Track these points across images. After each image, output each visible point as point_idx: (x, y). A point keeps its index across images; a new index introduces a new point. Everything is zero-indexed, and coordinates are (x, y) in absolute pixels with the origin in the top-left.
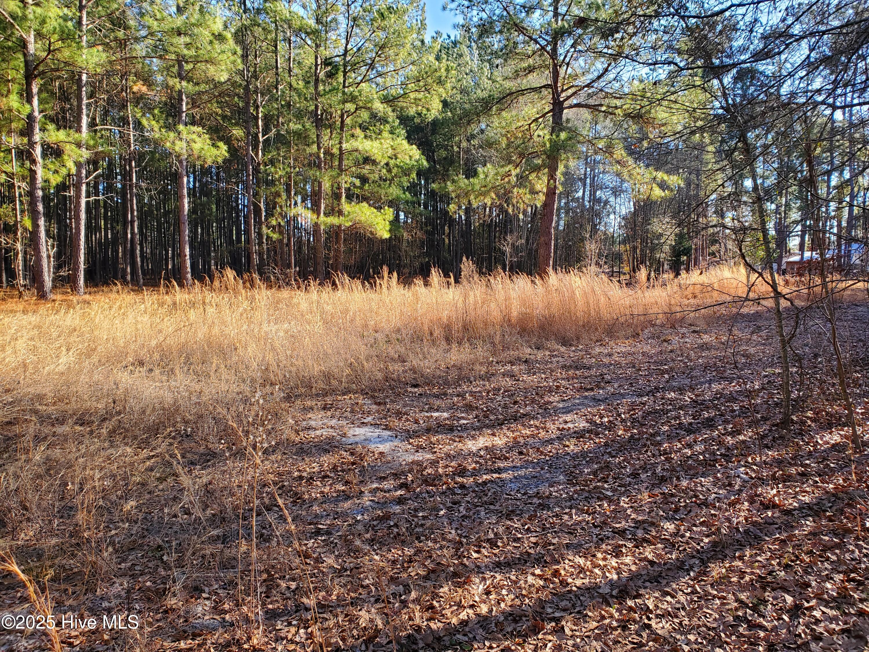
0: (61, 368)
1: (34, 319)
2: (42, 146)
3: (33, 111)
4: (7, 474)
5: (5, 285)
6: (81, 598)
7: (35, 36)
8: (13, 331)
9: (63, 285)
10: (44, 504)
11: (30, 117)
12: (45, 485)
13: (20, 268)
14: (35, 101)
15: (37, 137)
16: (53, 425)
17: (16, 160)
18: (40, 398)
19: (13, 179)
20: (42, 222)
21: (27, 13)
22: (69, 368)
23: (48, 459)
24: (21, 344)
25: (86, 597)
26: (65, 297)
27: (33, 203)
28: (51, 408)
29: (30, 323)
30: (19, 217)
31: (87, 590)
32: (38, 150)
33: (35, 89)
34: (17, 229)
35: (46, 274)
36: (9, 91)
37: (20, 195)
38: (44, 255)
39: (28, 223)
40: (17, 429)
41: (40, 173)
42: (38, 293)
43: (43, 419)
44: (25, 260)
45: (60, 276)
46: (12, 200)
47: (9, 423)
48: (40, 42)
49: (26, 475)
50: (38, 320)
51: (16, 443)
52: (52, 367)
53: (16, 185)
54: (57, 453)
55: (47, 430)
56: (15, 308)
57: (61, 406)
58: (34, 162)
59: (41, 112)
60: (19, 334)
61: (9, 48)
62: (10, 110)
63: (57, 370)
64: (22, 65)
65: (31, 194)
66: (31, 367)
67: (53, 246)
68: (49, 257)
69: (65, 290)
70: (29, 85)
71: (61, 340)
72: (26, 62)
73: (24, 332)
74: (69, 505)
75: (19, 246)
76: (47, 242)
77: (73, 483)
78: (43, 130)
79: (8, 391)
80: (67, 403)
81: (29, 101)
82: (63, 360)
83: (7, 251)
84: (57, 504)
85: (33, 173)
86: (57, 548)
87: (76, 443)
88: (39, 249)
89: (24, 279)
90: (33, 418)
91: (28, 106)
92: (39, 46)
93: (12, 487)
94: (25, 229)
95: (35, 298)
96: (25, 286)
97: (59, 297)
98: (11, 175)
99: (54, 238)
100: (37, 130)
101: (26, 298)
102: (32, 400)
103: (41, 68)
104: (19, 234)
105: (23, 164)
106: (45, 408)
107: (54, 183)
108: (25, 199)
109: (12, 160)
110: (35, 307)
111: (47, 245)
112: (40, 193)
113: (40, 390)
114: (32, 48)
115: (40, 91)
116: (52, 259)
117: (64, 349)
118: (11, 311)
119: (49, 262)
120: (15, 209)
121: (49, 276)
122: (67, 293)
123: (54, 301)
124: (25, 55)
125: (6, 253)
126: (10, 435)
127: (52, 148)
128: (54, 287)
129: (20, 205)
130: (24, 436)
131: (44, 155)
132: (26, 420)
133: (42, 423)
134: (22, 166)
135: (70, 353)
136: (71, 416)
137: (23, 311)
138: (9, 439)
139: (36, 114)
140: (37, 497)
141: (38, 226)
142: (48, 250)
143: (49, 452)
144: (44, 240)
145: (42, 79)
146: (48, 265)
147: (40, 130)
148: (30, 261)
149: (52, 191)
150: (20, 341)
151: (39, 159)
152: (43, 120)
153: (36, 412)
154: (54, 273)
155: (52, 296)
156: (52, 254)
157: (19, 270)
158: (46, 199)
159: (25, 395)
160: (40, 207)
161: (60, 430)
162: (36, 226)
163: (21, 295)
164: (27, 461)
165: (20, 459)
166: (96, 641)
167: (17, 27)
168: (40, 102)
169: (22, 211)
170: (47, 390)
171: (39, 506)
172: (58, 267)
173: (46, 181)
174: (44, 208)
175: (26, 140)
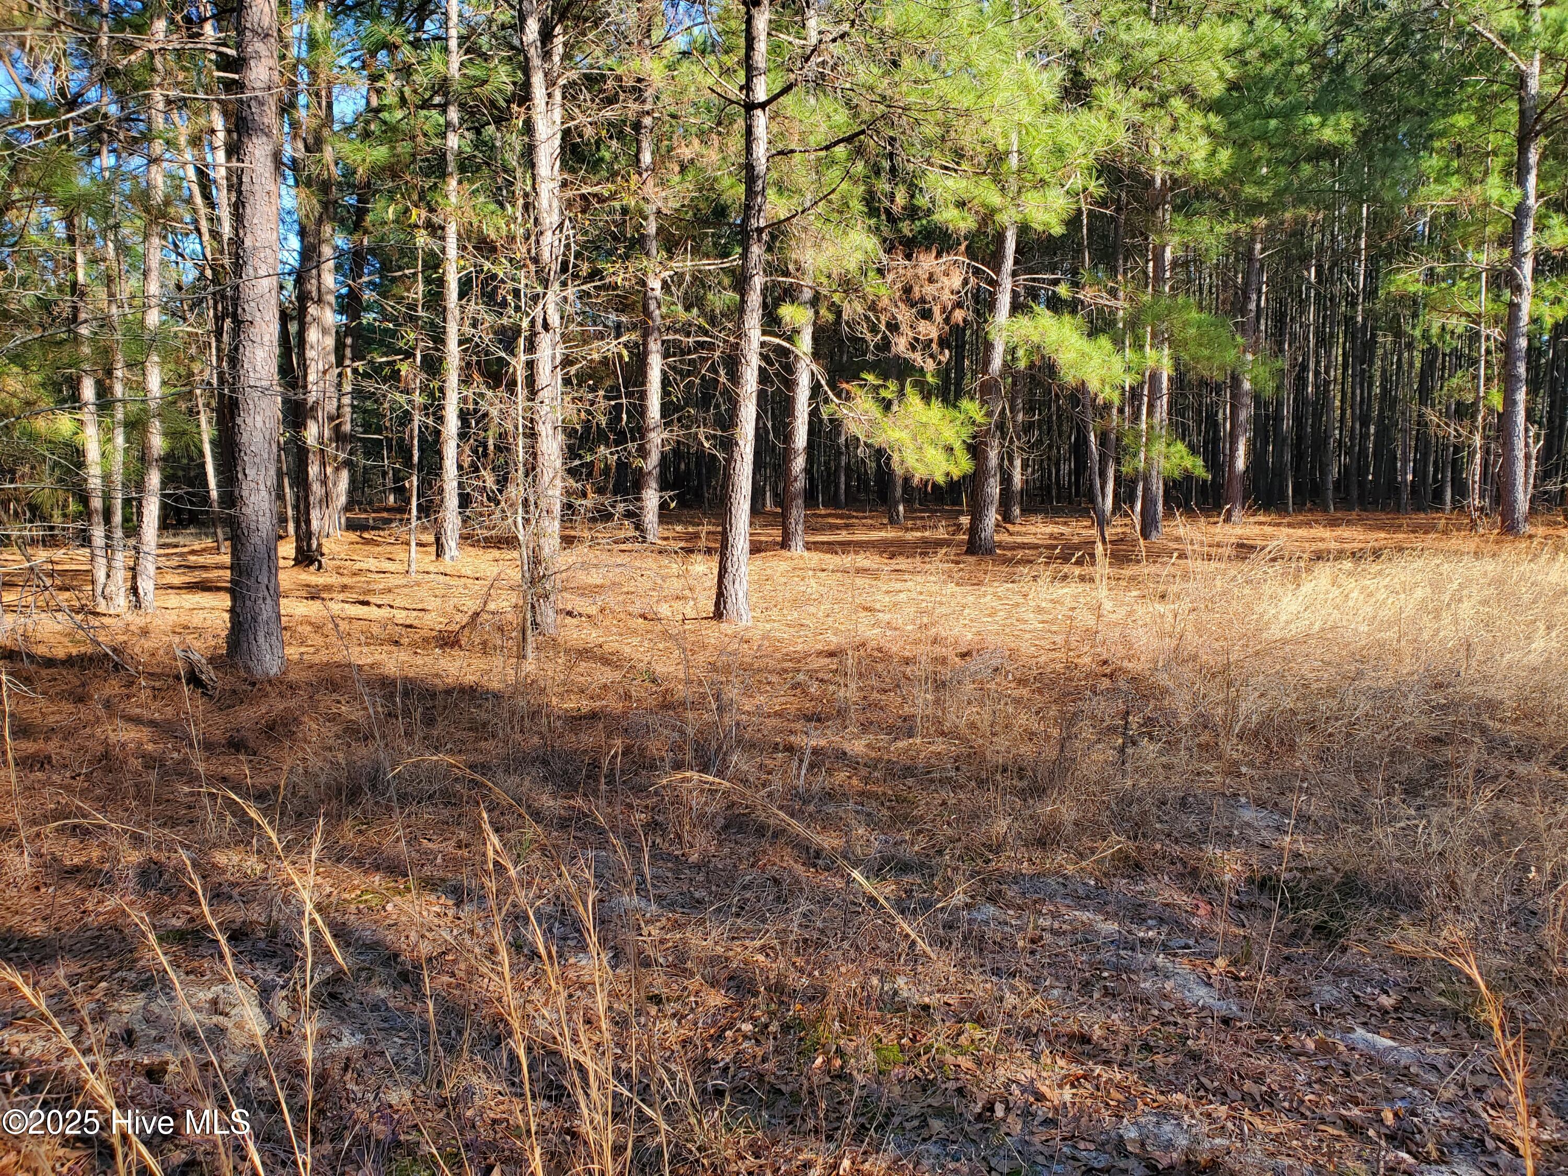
0: (1534, 659)
1: (1490, 567)
2: (1536, 258)
3: (1526, 196)
4: (1429, 822)
5: (1448, 506)
6: (1540, 1077)
7: (1542, 62)
8: (1455, 586)
9: (1549, 510)
10: (1486, 892)
11: (1521, 210)
12: (1489, 860)
13: (1477, 478)
14: (1532, 179)
15: (1528, 244)
16: (1511, 759)
17: (1487, 290)
18: (1492, 706)
19: (1478, 324)
20: (1521, 396)
21: (1531, 23)
22: (1548, 661)
23: (1497, 816)
24: (1466, 609)
25: (1548, 1081)
26: (1551, 532)
27: (1508, 364)
28: (1509, 728)
29: (1485, 574)
30: (1482, 389)
31: (1550, 1068)
32: (1528, 265)
33: (1533, 157)
34: (1478, 410)
35: (1520, 488)
36: (1486, 173)
37: (1488, 352)
38: (1520, 454)
39: (1496, 400)
40: (1449, 753)
41: (1527, 306)
42: (1503, 522)
43: (1494, 744)
44: (1485, 465)
45: (1545, 493)
46: (1474, 362)
47: (1437, 740)
48: (1550, 70)
49: (1460, 833)
50: (1499, 569)
51: (1445, 776)
52: (1518, 655)
53: (1483, 334)
54: (1513, 809)
55: (1498, 765)
56: (1461, 548)
57: (1527, 727)
58: (1517, 289)
59: (1540, 196)
60: (1465, 592)
61: (1495, 96)
62: (1486, 204)
63: (1525, 660)
64: (1515, 119)
65: (1507, 347)
66: (1480, 650)
67: (1537, 438)
68: (1527, 457)
69: (1552, 518)
70: (1523, 150)
71: (1537, 610)
72: (1522, 113)
73: (1475, 589)
74: (1530, 905)
75: (1478, 440)
76: (1527, 430)
77: (1539, 870)
78: (1540, 228)
79: (1439, 686)
80: (1539, 724)
81: (1521, 181)
82: (1538, 644)
83: (1457, 449)
84: (1508, 898)
85: (1514, 308)
86: (1503, 975)
87: (1551, 798)
88: (1512, 444)
89: (1482, 497)
90: (1477, 740)
91: (1517, 191)
92: (1546, 77)
93: (1436, 847)
94: (1491, 410)
95: (1496, 531)
96: (1482, 509)
97: (1541, 531)
98: (1475, 318)
99: (1540, 424)
100: (1529, 231)
101: (1481, 531)
102: (1478, 708)
103: (1548, 117)
104: (1480, 419)
105: (1498, 296)
106: (1498, 725)
107: (1549, 322)
108: (1496, 357)
109: (1480, 292)
110: (1496, 547)
111: (1527, 437)
112: (1523, 343)
113: (1491, 692)
114: (1534, 85)
115: (1543, 157)
116: (1534, 462)
117: (1541, 626)
118: (1456, 552)
119: (1527, 466)
120: (1476, 377)
121: (1525, 492)
122: (1556, 523)
123: (1531, 537)
124: (1521, 101)
125: (1455, 453)
126: (1438, 760)
127: (1554, 258)
128: (1533, 511)
129: (1486, 368)
130: (1458, 766)
131: (1537, 273)
132: (1465, 740)
133: (1490, 751)
134: (1497, 298)
135: (1554, 634)
136: (1545, 749)
137: (1476, 553)
138: (1435, 766)
139: (1531, 201)
140: (1474, 876)
141: (1514, 403)
142: (1527, 445)
143: (1500, 804)
144: (1522, 428)
145: (1547, 137)
146: (1526, 474)
147: (1535, 229)
148: (1494, 466)
149: (1546, 337)
150: (1466, 605)
151: (1528, 283)
152: (1543, 210)
153: (1484, 731)
154: (1535, 486)
155: (1527, 529)
156: (1534, 452)
157: (1474, 482)
158: (1533, 353)
159: (1467, 697)
160: (1522, 369)
161: (1521, 769)
162: (1509, 402)
163: (1473, 526)
164: (1463, 810)
165: (1451, 804)
166: (1559, 1165)
167: (1511, 54)
168: (1541, 178)
169: (1488, 379)
170: (1505, 694)
171: (1477, 890)
172: (1545, 475)
173: (1535, 321)
174: (1527, 370)
175: (1507, 253)
